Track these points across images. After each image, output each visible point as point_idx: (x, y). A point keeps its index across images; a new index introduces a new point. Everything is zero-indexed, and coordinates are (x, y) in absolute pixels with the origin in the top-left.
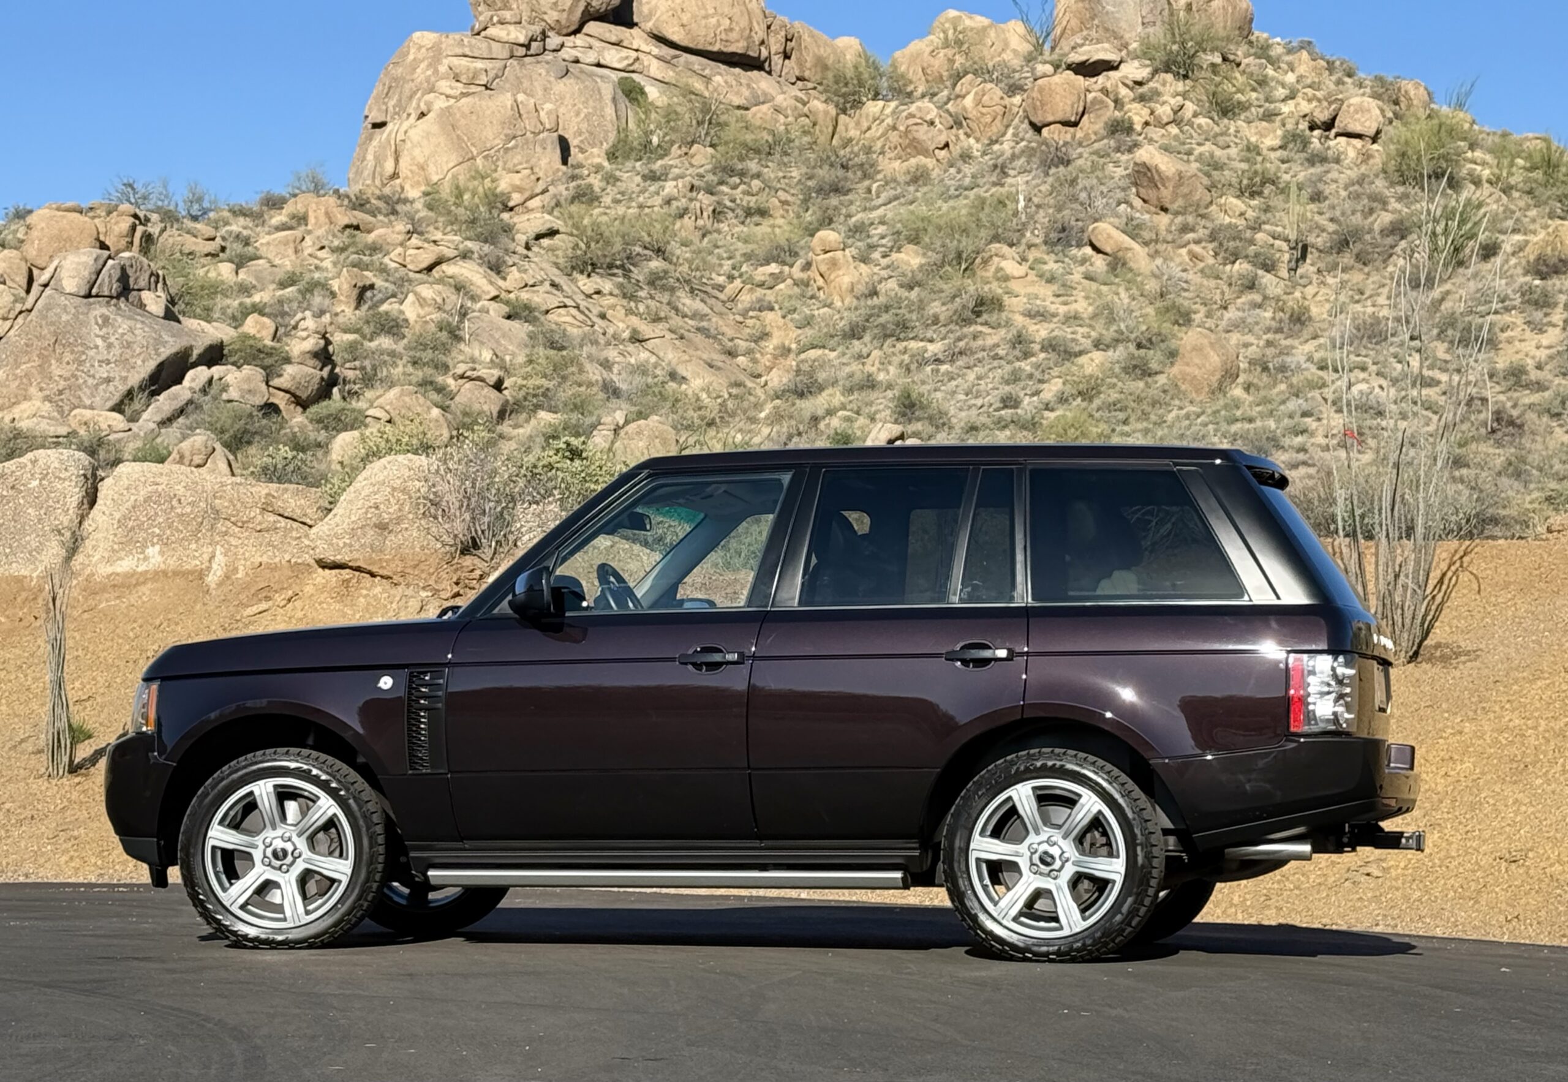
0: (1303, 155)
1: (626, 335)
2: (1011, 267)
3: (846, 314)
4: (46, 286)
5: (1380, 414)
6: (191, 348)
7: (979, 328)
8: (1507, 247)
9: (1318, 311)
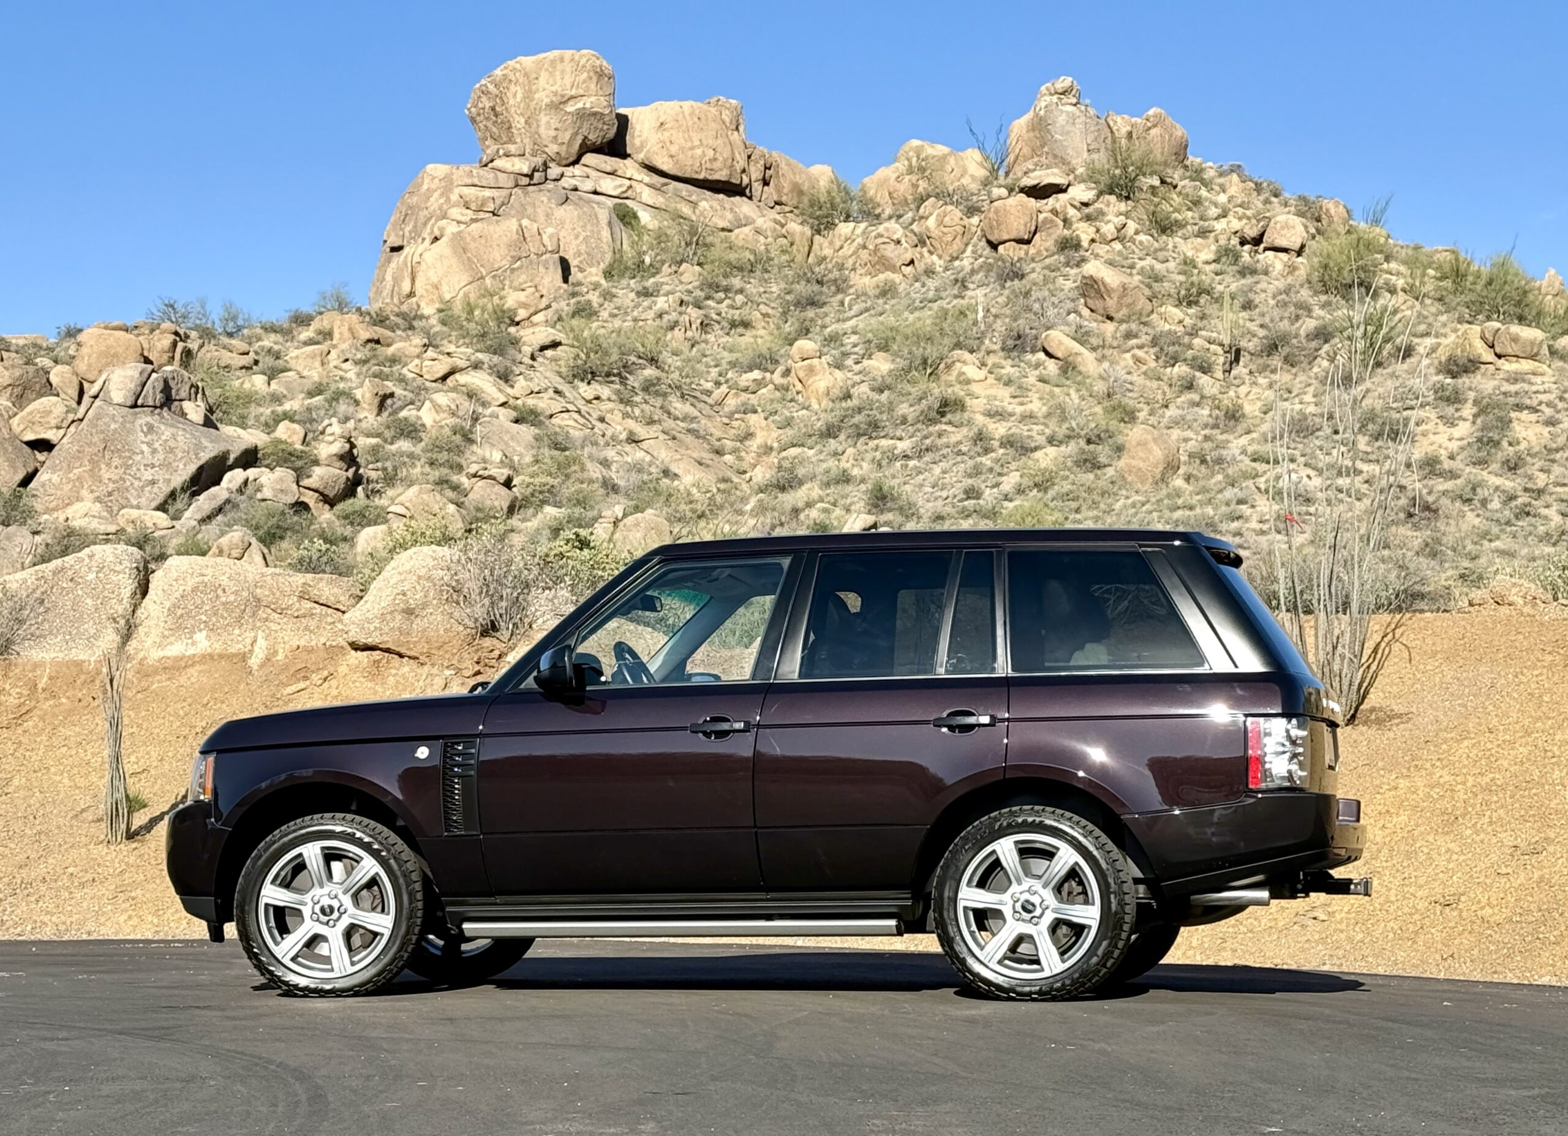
0: (1235, 268)
1: (623, 436)
2: (972, 371)
3: (822, 415)
4: (96, 397)
5: (1309, 501)
6: (228, 452)
7: (944, 427)
8: (1421, 350)
9: (1251, 409)
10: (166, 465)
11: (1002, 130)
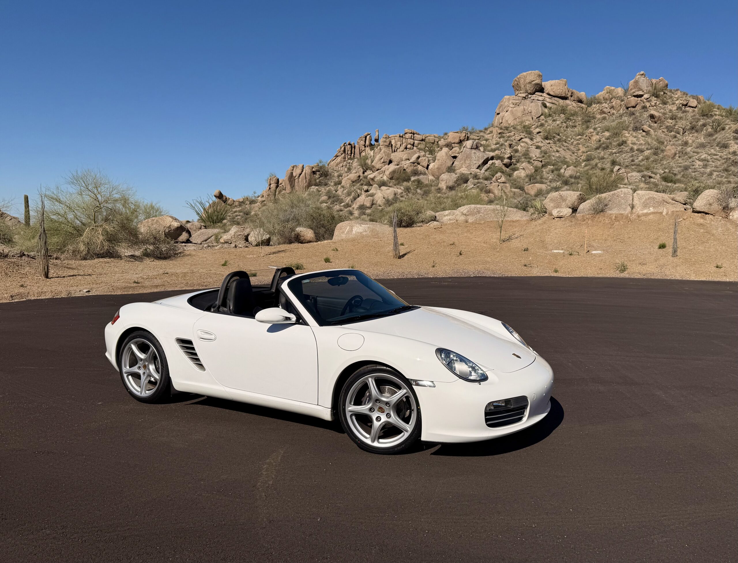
0: (681, 111)
1: (555, 151)
2: (627, 135)
3: (595, 145)
4: (464, 147)
5: (708, 161)
6: (489, 157)
7: (623, 147)
8: (727, 128)
9: (690, 141)
10: (478, 160)
11: (628, 83)
